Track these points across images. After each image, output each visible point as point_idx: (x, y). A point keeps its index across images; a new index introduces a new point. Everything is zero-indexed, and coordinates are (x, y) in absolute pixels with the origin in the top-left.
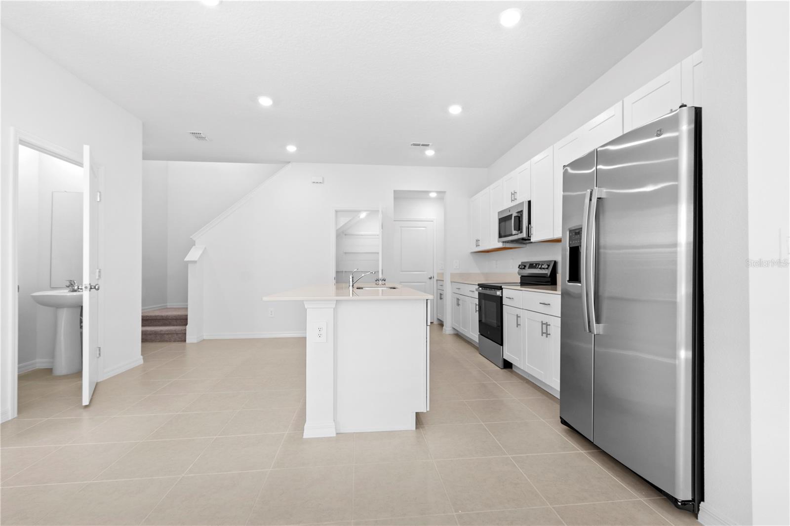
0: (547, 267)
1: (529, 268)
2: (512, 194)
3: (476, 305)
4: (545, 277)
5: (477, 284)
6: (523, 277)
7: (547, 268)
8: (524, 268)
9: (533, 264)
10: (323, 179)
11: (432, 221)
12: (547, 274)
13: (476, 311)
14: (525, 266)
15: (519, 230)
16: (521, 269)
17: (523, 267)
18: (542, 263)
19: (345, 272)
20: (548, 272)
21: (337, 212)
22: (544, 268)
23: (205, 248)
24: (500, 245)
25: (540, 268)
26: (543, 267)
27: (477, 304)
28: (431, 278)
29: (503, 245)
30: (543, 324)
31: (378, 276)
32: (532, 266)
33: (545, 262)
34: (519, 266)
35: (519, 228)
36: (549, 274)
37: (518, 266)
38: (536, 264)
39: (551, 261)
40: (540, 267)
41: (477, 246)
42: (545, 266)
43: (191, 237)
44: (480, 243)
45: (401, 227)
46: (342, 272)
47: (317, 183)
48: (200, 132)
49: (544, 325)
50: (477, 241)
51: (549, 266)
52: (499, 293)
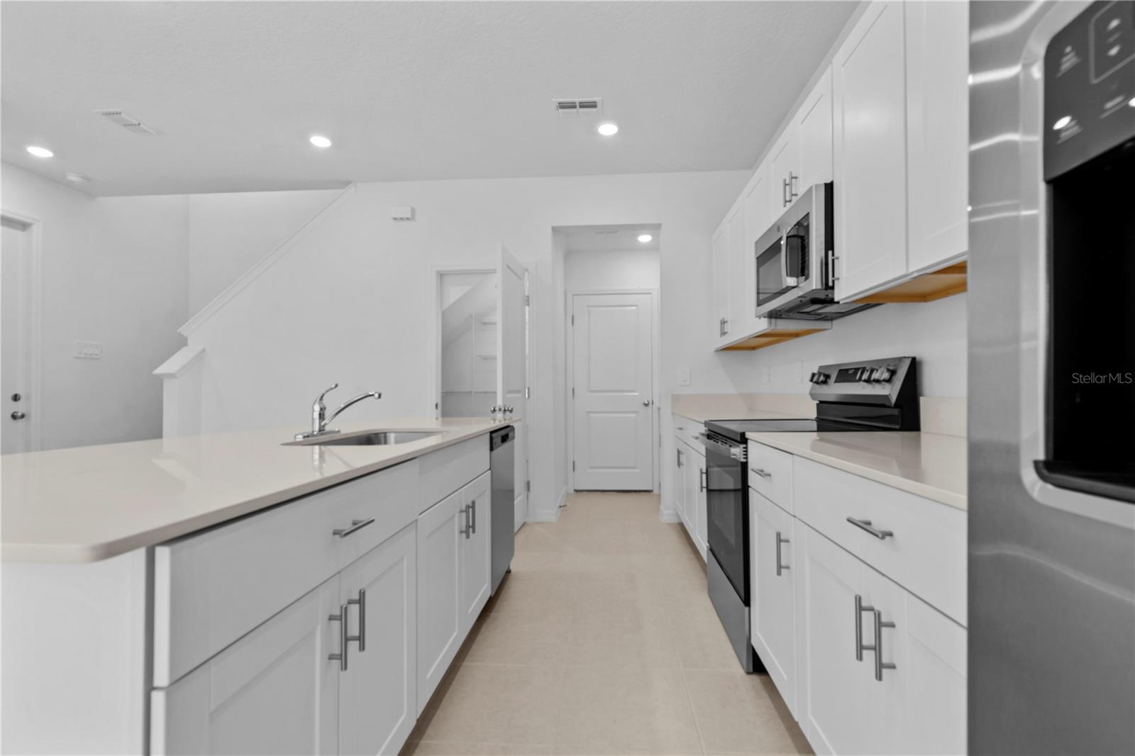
0: (886, 375)
1: (836, 381)
2: (786, 185)
3: (702, 473)
4: (883, 406)
5: (703, 421)
6: (822, 405)
7: (889, 381)
8: (825, 382)
9: (847, 370)
10: (413, 211)
11: (650, 293)
12: (886, 397)
13: (702, 487)
14: (827, 377)
15: (803, 275)
16: (817, 383)
17: (822, 378)
18: (872, 367)
19: (475, 392)
20: (891, 391)
21: (441, 276)
22: (877, 381)
23: (204, 350)
24: (763, 325)
25: (868, 381)
26: (875, 376)
27: (704, 471)
28: (646, 405)
29: (770, 323)
30: (860, 608)
31: (495, 401)
32: (847, 374)
33: (881, 362)
34: (813, 375)
35: (801, 269)
36: (894, 399)
37: (809, 377)
38: (857, 370)
39: (901, 359)
40: (865, 376)
41: (723, 333)
42: (882, 374)
43: (179, 331)
44: (728, 328)
45: (589, 307)
46: (471, 392)
47: (402, 219)
48: (118, 110)
49: (864, 613)
50: (723, 322)
51: (893, 373)
52: (737, 451)
